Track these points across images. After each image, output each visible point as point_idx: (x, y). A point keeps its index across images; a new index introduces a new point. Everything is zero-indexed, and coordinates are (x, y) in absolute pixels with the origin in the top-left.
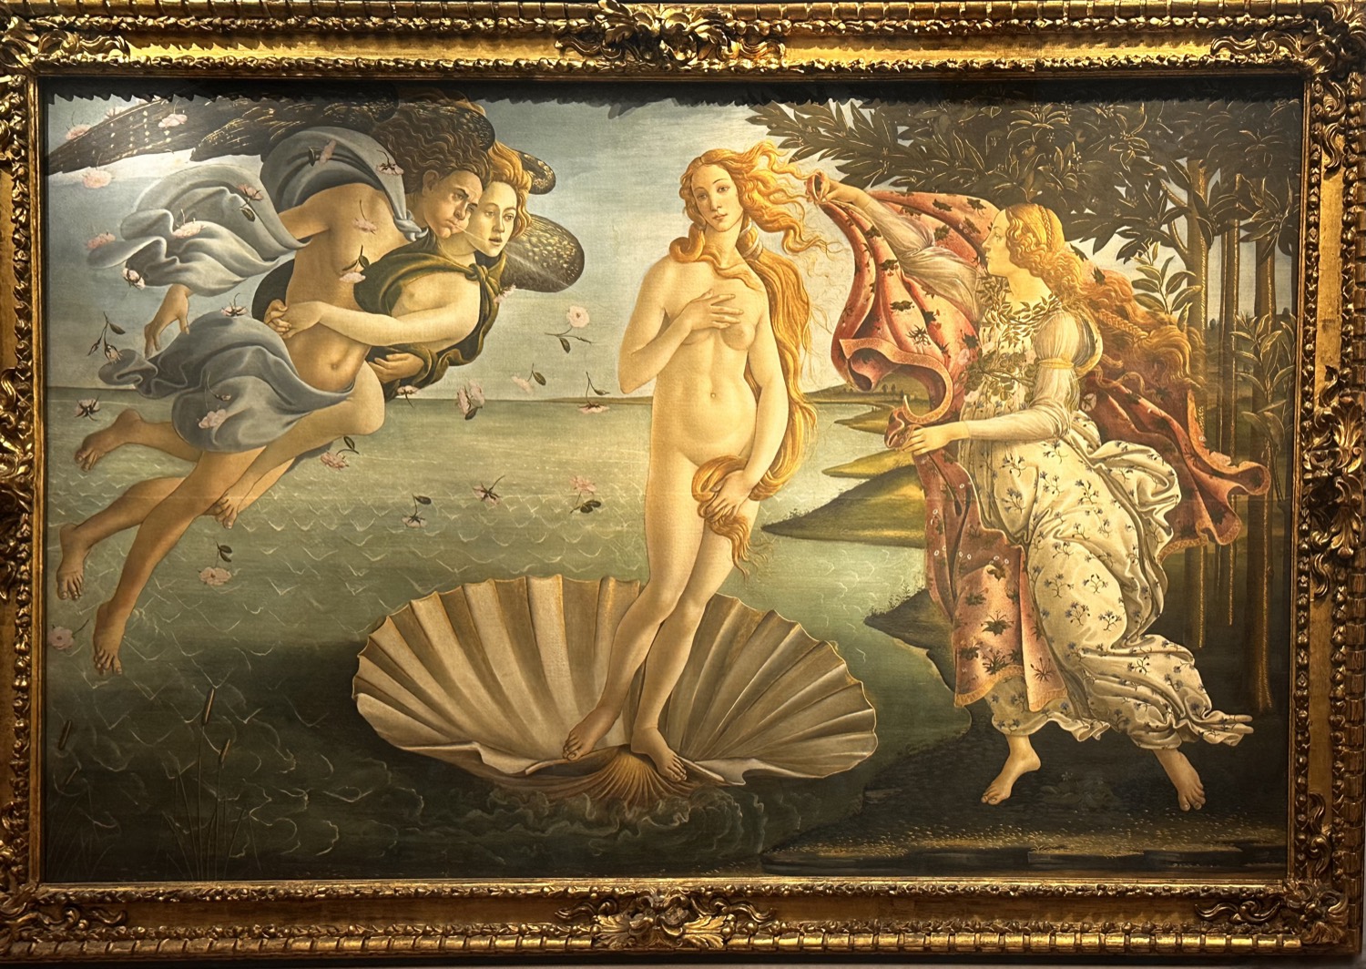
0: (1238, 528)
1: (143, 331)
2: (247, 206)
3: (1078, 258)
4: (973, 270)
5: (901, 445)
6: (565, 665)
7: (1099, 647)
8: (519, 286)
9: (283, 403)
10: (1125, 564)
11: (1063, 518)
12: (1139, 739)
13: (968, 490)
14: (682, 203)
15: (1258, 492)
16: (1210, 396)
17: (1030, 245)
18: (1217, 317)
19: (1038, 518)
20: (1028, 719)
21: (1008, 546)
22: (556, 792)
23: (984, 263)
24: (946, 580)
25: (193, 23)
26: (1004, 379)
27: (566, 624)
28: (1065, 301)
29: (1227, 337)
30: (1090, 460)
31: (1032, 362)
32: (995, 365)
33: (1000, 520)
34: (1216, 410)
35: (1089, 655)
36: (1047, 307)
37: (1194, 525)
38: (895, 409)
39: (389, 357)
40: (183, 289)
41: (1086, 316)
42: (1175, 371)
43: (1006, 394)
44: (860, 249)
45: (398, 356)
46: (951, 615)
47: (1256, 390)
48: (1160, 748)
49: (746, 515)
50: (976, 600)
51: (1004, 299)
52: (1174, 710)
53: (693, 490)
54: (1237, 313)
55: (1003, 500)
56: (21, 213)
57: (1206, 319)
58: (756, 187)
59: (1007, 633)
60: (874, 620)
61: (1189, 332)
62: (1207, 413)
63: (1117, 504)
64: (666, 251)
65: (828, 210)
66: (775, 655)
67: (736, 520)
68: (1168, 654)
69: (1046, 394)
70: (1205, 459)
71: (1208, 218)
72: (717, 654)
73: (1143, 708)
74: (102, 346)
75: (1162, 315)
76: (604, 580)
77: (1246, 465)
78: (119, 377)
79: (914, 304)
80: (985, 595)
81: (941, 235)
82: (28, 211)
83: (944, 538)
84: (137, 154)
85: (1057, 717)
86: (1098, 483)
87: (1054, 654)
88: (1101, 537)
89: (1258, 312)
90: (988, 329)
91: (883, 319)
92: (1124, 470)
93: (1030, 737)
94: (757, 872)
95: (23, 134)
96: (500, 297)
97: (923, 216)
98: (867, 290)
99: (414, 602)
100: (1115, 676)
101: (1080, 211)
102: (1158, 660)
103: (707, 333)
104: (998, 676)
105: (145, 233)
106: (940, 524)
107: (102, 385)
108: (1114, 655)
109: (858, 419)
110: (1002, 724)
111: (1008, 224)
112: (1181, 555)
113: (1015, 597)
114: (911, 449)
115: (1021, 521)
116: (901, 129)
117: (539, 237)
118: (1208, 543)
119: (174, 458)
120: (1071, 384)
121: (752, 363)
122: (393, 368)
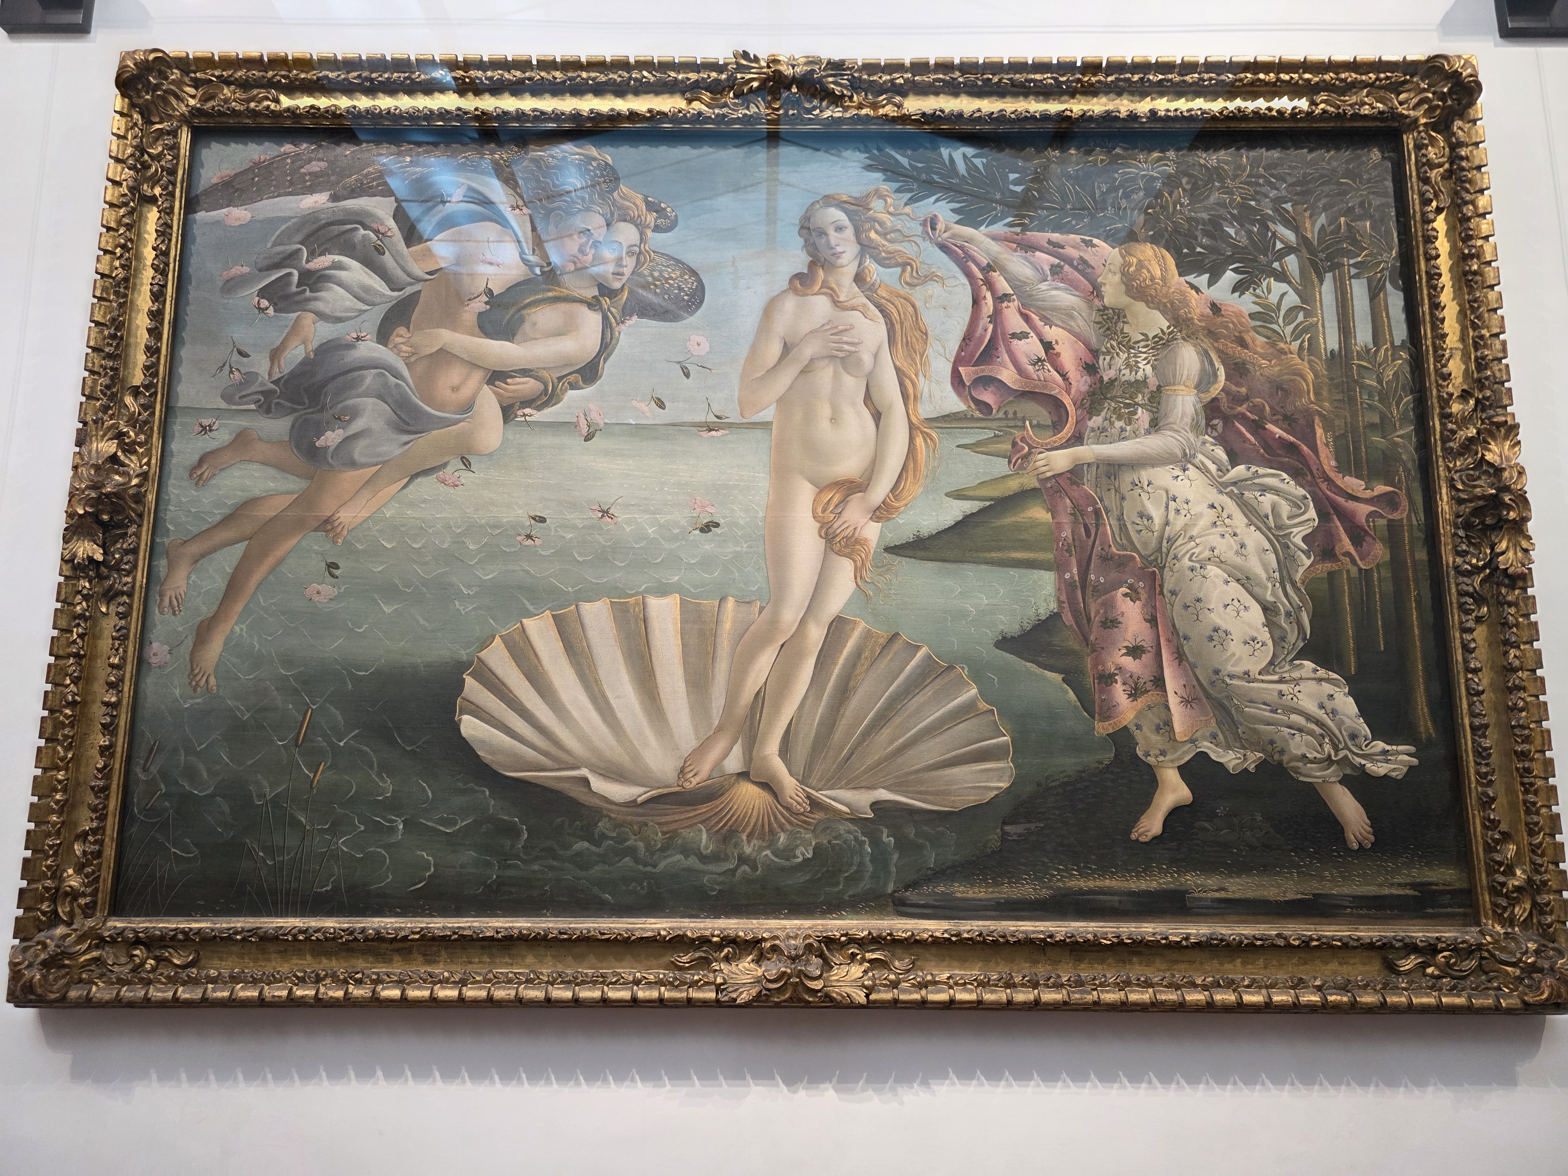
0: (1379, 551)
1: (268, 355)
2: (379, 242)
3: (1193, 292)
4: (1089, 302)
5: (1025, 469)
6: (681, 686)
7: (1247, 673)
8: (641, 315)
9: (402, 424)
10: (1266, 588)
11: (1197, 541)
12: (1296, 770)
13: (1097, 512)
14: (801, 241)
15: (1396, 516)
16: (1337, 422)
17: (1145, 280)
18: (1336, 347)
19: (1171, 541)
20: (1175, 750)
21: (1142, 569)
22: (667, 823)
23: (1100, 296)
24: (1078, 603)
25: (343, 76)
26: (1127, 406)
27: (684, 645)
28: (1184, 332)
29: (1349, 366)
30: (1221, 484)
31: (1155, 389)
32: (1117, 391)
33: (1131, 542)
34: (1344, 436)
35: (1235, 682)
36: (1165, 337)
37: (1333, 548)
38: (1017, 433)
39: (509, 380)
40: (311, 316)
41: (1205, 346)
42: (1300, 398)
43: (1130, 419)
44: (977, 284)
45: (518, 380)
46: (1086, 639)
47: (1383, 417)
48: (1320, 780)
49: (868, 537)
50: (1111, 623)
51: (1122, 329)
52: (1331, 740)
53: (814, 511)
54: (1356, 344)
55: (1133, 523)
56: (163, 242)
57: (1325, 349)
58: (873, 227)
59: (1146, 658)
60: (1005, 643)
61: (1310, 362)
62: (1336, 439)
63: (1253, 528)
64: (785, 285)
65: (943, 248)
66: (902, 678)
67: (858, 542)
68: (1320, 680)
69: (1171, 420)
70: (1339, 483)
71: (1317, 256)
72: (840, 676)
73: (1298, 737)
74: (227, 369)
75: (1282, 345)
76: (723, 600)
77: (1381, 489)
78: (241, 397)
79: (1032, 334)
80: (1120, 619)
81: (1055, 271)
82: (170, 240)
83: (1074, 561)
84: (278, 196)
85: (1206, 746)
86: (1231, 506)
87: (1198, 680)
88: (1238, 560)
89: (1375, 343)
90: (1108, 358)
91: (1002, 348)
92: (1258, 494)
93: (1179, 768)
94: (888, 915)
95: (173, 172)
96: (622, 327)
97: (1038, 253)
98: (984, 321)
99: (525, 621)
100: (1265, 704)
101: (1192, 248)
102: (1309, 687)
103: (827, 361)
104: (1141, 702)
105: (277, 266)
106: (1069, 546)
107: (223, 405)
108: (1262, 681)
109: (978, 444)
110: (1147, 754)
111: (1121, 260)
112: (1323, 578)
113: (1152, 621)
114: (1036, 472)
115: (1154, 543)
116: (1012, 176)
117: (661, 272)
118: (1350, 566)
119: (289, 476)
120: (1196, 410)
121: (872, 390)
122: (514, 391)
